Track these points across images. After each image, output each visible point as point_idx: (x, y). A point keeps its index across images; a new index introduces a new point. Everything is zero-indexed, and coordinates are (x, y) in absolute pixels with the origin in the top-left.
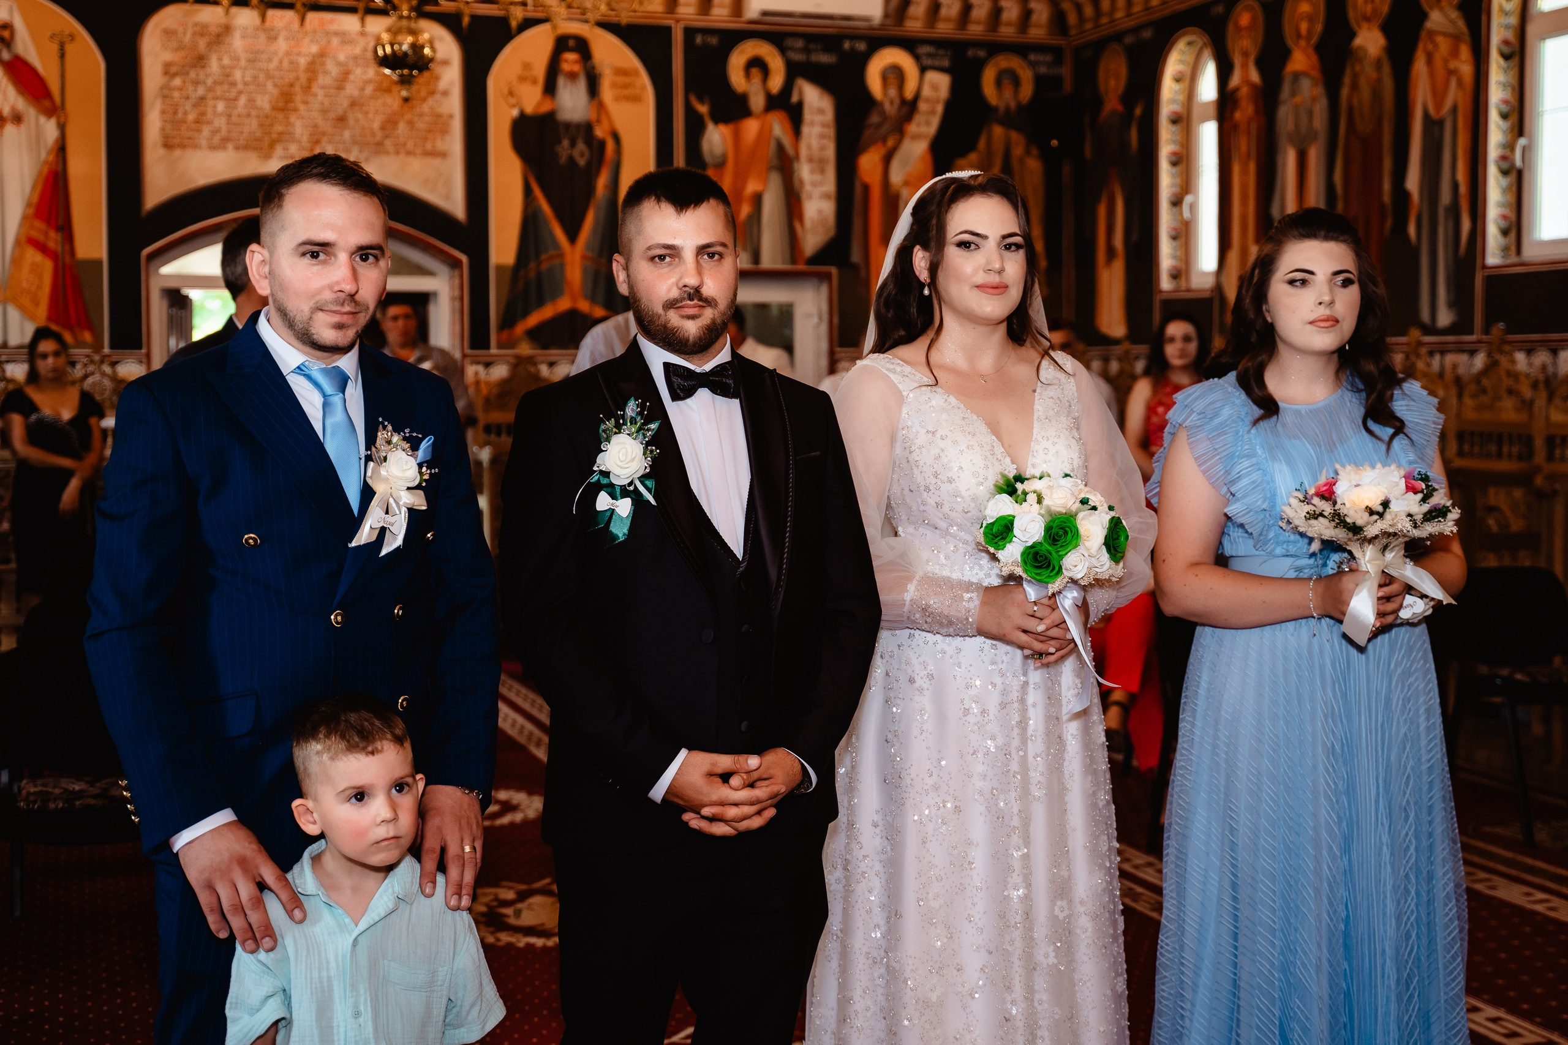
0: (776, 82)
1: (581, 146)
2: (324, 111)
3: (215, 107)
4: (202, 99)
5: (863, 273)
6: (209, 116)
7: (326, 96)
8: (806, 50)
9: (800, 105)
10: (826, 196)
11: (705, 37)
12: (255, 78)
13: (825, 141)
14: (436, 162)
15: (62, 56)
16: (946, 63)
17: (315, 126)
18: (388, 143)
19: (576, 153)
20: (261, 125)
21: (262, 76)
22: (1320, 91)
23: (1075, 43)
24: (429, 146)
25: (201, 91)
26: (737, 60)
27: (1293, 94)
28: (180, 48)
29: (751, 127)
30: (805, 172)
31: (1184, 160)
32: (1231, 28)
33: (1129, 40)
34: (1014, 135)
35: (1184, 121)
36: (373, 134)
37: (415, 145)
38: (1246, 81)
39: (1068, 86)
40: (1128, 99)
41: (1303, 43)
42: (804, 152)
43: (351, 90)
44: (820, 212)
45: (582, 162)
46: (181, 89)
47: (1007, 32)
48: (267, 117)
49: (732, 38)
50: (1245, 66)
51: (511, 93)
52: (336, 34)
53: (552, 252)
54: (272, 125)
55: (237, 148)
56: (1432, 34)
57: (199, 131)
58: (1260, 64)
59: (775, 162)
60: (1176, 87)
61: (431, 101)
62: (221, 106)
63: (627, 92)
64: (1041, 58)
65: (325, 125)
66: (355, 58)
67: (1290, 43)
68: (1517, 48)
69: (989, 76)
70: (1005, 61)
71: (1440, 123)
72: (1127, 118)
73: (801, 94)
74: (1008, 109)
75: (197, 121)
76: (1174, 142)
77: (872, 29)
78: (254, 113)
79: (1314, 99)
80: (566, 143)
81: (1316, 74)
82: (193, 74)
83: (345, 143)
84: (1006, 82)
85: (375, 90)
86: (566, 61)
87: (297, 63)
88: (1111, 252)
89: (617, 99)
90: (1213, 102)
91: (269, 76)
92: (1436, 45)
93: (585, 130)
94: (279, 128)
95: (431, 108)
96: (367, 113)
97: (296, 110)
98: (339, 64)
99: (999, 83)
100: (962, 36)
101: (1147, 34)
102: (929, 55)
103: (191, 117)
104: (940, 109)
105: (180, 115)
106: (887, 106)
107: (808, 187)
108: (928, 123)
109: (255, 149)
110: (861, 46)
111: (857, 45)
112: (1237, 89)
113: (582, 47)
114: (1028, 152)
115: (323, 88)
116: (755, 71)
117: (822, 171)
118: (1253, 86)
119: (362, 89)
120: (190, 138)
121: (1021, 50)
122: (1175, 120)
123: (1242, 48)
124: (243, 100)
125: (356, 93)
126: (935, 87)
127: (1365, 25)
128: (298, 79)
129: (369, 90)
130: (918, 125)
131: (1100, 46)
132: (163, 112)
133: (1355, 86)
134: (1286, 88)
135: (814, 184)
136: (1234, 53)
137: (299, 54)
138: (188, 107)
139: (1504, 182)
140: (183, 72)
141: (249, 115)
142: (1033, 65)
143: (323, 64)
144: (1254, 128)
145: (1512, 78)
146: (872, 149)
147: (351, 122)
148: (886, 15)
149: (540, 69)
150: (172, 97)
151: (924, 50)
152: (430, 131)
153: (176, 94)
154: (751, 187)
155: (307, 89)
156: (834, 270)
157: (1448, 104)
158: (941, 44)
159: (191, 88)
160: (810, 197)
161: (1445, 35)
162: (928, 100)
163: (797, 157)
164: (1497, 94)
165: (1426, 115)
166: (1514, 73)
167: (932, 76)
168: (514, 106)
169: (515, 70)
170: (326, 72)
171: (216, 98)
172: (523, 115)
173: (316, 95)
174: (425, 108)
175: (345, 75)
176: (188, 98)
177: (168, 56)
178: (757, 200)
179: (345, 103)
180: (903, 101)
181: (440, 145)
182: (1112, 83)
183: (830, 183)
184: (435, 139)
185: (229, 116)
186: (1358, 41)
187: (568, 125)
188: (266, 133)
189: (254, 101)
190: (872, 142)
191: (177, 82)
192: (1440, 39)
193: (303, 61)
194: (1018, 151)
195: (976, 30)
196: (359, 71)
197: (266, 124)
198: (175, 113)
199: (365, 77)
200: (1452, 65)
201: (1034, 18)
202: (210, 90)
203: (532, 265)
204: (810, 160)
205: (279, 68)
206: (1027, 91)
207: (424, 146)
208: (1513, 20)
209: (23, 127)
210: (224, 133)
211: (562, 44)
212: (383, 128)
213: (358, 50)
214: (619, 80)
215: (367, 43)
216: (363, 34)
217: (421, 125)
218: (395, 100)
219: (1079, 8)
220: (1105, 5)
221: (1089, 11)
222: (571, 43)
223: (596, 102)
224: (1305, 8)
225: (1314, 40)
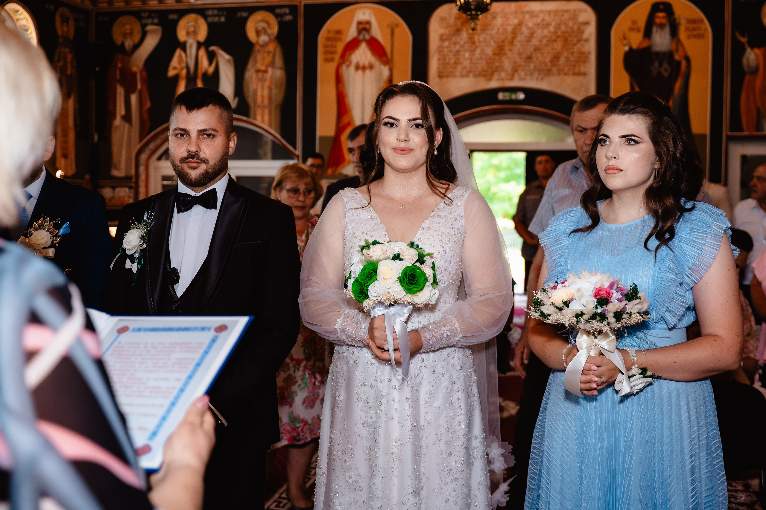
1: (665, 65)
2: (520, 54)
3: (464, 55)
4: (458, 51)
6: (461, 60)
7: (521, 46)
12: (485, 39)
14: (581, 78)
15: (392, 34)
17: (515, 62)
18: (554, 70)
19: (662, 70)
20: (487, 63)
21: (488, 38)
24: (577, 70)
25: (458, 47)
28: (448, 26)
36: (546, 65)
37: (569, 70)
43: (535, 42)
45: (666, 75)
46: (447, 47)
48: (490, 59)
51: (625, 38)
52: (528, 12)
54: (492, 63)
55: (474, 76)
57: (456, 68)
61: (578, 45)
62: (467, 55)
63: (695, 33)
65: (519, 61)
66: (538, 25)
75: (456, 63)
78: (484, 57)
80: (656, 64)
82: (454, 39)
83: (530, 70)
85: (548, 41)
86: (658, 17)
87: (507, 30)
89: (689, 37)
91: (492, 38)
93: (669, 56)
94: (496, 64)
95: (579, 49)
96: (543, 54)
97: (505, 54)
98: (529, 28)
103: (452, 61)
105: (447, 60)
109: (483, 76)
113: (668, 8)
115: (520, 41)
119: (541, 41)
120: (451, 72)
124: (478, 51)
125: (538, 43)
128: (507, 38)
129: (544, 41)
132: (439, 59)
137: (508, 25)
138: (451, 56)
140: (449, 39)
141: (481, 59)
143: (520, 29)
147: (534, 59)
149: (642, 23)
150: (443, 52)
152: (577, 62)
153: (445, 50)
155: (512, 43)
159: (452, 46)
168: (626, 45)
169: (627, 25)
170: (522, 33)
171: (465, 51)
172: (631, 49)
173: (516, 46)
174: (575, 49)
175: (532, 34)
176: (450, 51)
177: (442, 31)
179: (531, 49)
181: (583, 69)
184: (580, 66)
185: (471, 59)
187: (658, 54)
188: (489, 67)
189: (484, 51)
191: (446, 44)
193: (510, 28)
196: (539, 31)
197: (490, 62)
198: (444, 59)
199: (543, 34)
202: (462, 46)
205: (497, 33)
207: (574, 70)
209: (374, 71)
210: (468, 68)
211: (656, 8)
212: (551, 61)
213: (539, 20)
214: (691, 26)
215: (544, 16)
216: (542, 11)
217: (573, 59)
218: (558, 46)
222: (661, 7)
223: (675, 40)
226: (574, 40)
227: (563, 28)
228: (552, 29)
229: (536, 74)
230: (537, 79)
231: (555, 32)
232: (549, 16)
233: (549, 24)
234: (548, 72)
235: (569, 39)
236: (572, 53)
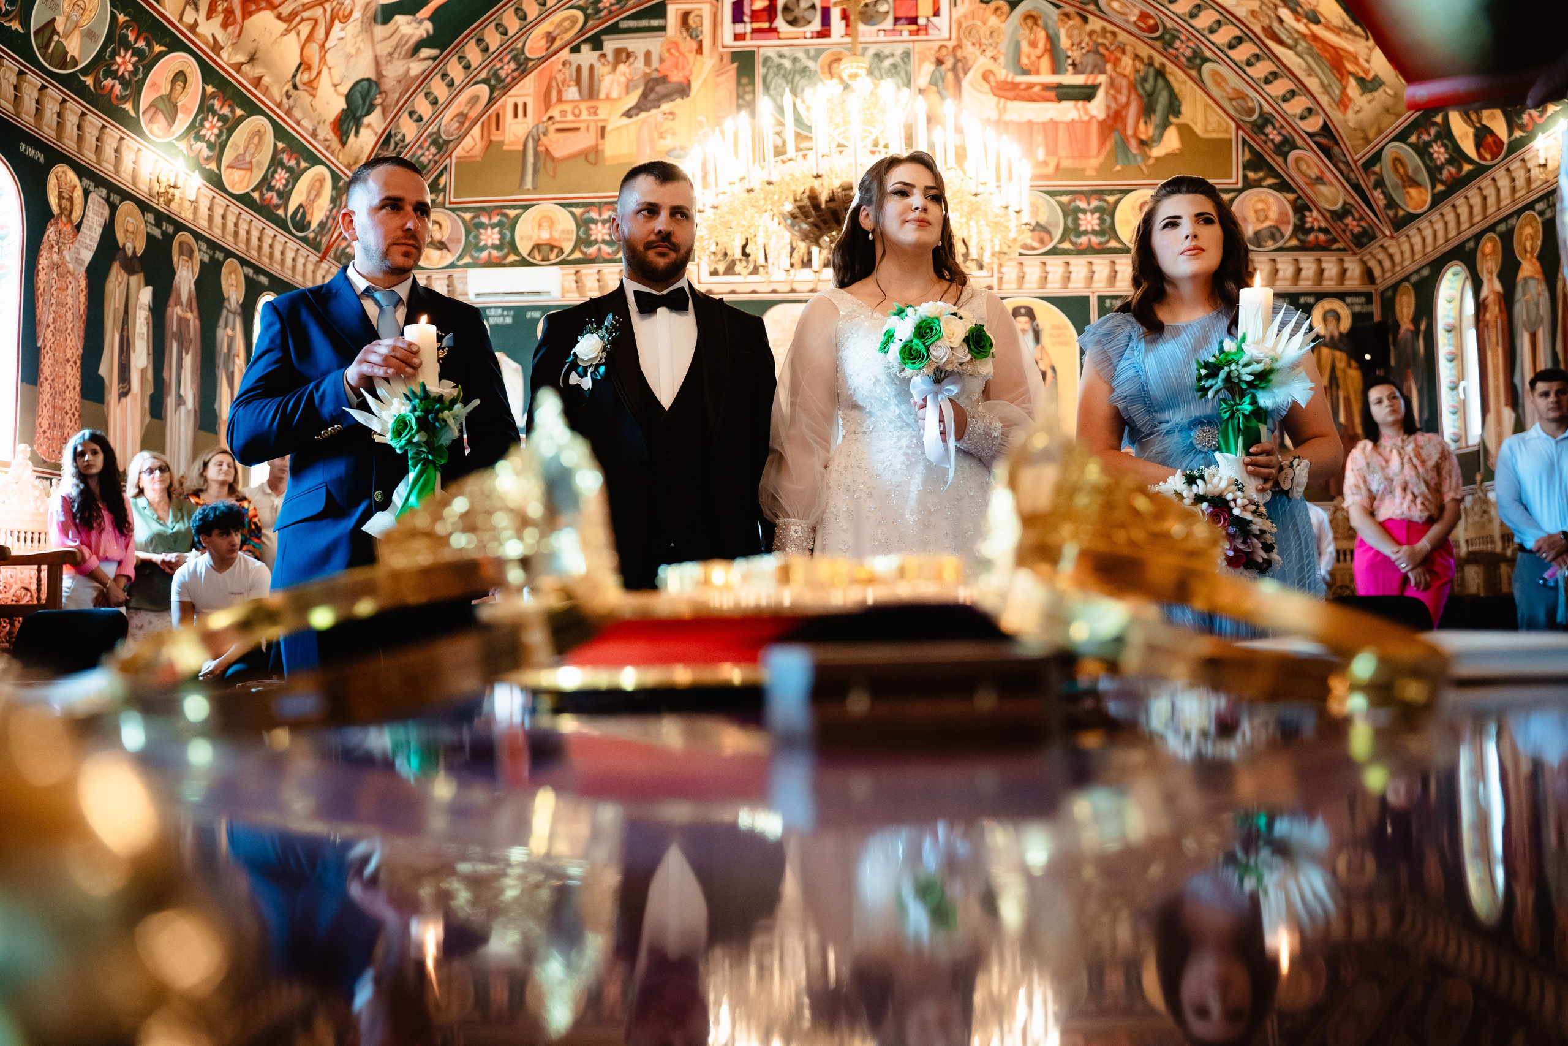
22: (1543, 288)
23: (1380, 288)
27: (1524, 294)
31: (1457, 357)
32: (1479, 255)
33: (1414, 279)
34: (1338, 354)
35: (1455, 330)
38: (1492, 290)
39: (1377, 317)
40: (1416, 321)
41: (1528, 255)
47: (1329, 285)
50: (1490, 280)
58: (1499, 277)
60: (1448, 306)
63: (1059, 339)
64: (1355, 300)
67: (1520, 258)
69: (1316, 314)
70: (1330, 304)
72: (1416, 334)
74: (1332, 337)
76: (1449, 345)
79: (1539, 294)
81: (1540, 276)
84: (1330, 318)
99: (1325, 320)
100: (1295, 289)
101: (1426, 272)
112: (1486, 298)
113: (1030, 314)
114: (1349, 365)
118: (1497, 294)
122: (1449, 330)
123: (1488, 269)
134: (1519, 289)
136: (1483, 274)
144: (1499, 321)
182: (1405, 310)
194: (1341, 364)
195: (1306, 285)
201: (1349, 274)
206: (1346, 324)
214: (1055, 331)
219: (1380, 262)
220: (1397, 258)
221: (1387, 264)
222: (1023, 311)
223: (1040, 346)
224: (1528, 230)
225: (1535, 254)
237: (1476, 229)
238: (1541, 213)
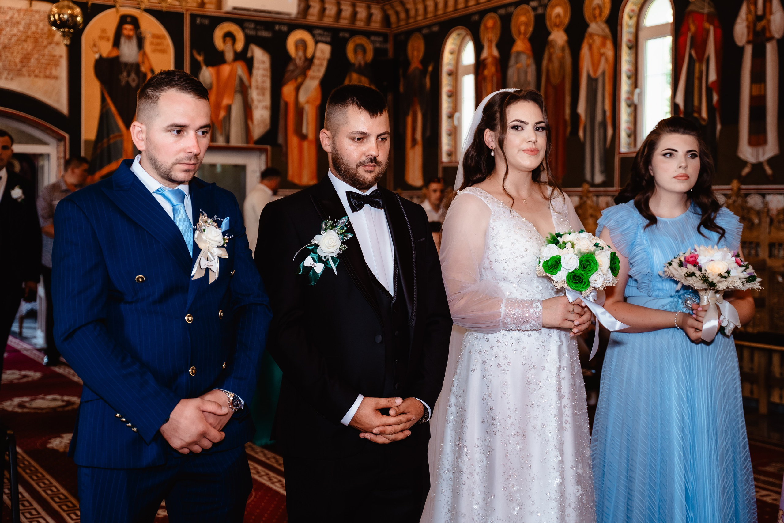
0: (239, 46)
1: (133, 76)
5: (284, 149)
8: (255, 29)
9: (252, 59)
10: (265, 108)
11: (202, 20)
13: (265, 78)
14: (52, 81)
16: (328, 39)
18: (24, 70)
19: (130, 80)
22: (531, 61)
23: (394, 32)
24: (48, 73)
26: (219, 33)
27: (517, 62)
29: (226, 69)
30: (254, 94)
31: (455, 95)
32: (482, 27)
33: (425, 31)
35: (454, 74)
36: (16, 65)
37: (40, 72)
38: (491, 55)
39: (391, 54)
40: (425, 62)
41: (522, 36)
42: (254, 84)
43: (4, 39)
44: (262, 116)
45: (134, 85)
47: (360, 24)
49: (216, 21)
50: (490, 47)
51: (95, 45)
53: (116, 134)
56: (591, 35)
58: (498, 46)
59: (238, 88)
60: (451, 57)
61: (49, 48)
63: (159, 47)
64: (377, 39)
66: (6, 22)
67: (515, 36)
68: (634, 43)
69: (350, 47)
70: (360, 40)
71: (596, 80)
72: (424, 72)
73: (252, 52)
74: (360, 65)
76: (449, 85)
77: (291, 19)
79: (528, 66)
80: (125, 74)
81: (529, 52)
84: (359, 50)
85: (18, 40)
86: (126, 29)
88: (414, 142)
89: (154, 51)
90: (472, 65)
92: (594, 41)
93: (136, 67)
95: (49, 51)
96: (12, 53)
99: (355, 51)
100: (336, 25)
101: (435, 29)
102: (320, 35)
104: (325, 63)
106: (298, 61)
107: (256, 103)
108: (319, 71)
110: (285, 28)
111: (282, 28)
112: (485, 59)
113: (135, 22)
116: (228, 39)
117: (263, 94)
118: (494, 58)
119: (10, 39)
121: (367, 34)
122: (450, 74)
123: (489, 38)
125: (6, 41)
126: (323, 52)
127: (556, 29)
129: (14, 40)
130: (314, 71)
131: (409, 34)
133: (550, 59)
134: (513, 59)
135: (259, 101)
136: (484, 40)
139: (629, 110)
142: (373, 42)
144: (495, 79)
145: (632, 59)
146: (290, 83)
147: (3, 57)
148: (298, 13)
149: (111, 34)
151: (317, 32)
152: (48, 64)
154: (226, 101)
156: (269, 147)
157: (600, 70)
158: (326, 29)
160: (257, 108)
161: (599, 35)
162: (319, 59)
163: (250, 86)
164: (625, 67)
165: (589, 76)
166: (633, 56)
167: (321, 46)
168: (96, 52)
169: (98, 33)
172: (101, 57)
174: (46, 51)
178: (229, 108)
180: (306, 59)
181: (54, 72)
182: (416, 53)
183: (267, 101)
184: (51, 69)
186: (552, 37)
187: (126, 64)
190: (290, 80)
192: (596, 38)
195: (344, 23)
196: (8, 29)
199: (12, 33)
200: (602, 51)
201: (374, 18)
203: (105, 140)
204: (257, 88)
206: (370, 56)
207: (45, 72)
208: (633, 30)
211: (124, 20)
212: (21, 62)
213: (8, 18)
214: (155, 40)
215: (13, 14)
216: (11, 9)
217: (44, 61)
218: (28, 46)
219: (397, 13)
220: (412, 13)
221: (403, 15)
222: (129, 19)
223: (142, 52)
224: (523, 19)
225: (528, 36)
226: (45, 43)
227: (33, 28)
228: (21, 28)
229: (5, 74)
230: (6, 78)
231: (25, 32)
232: (19, 15)
233: (18, 23)
234: (19, 73)
235: (40, 40)
236: (43, 55)
237: (480, 8)
238: (534, 9)
